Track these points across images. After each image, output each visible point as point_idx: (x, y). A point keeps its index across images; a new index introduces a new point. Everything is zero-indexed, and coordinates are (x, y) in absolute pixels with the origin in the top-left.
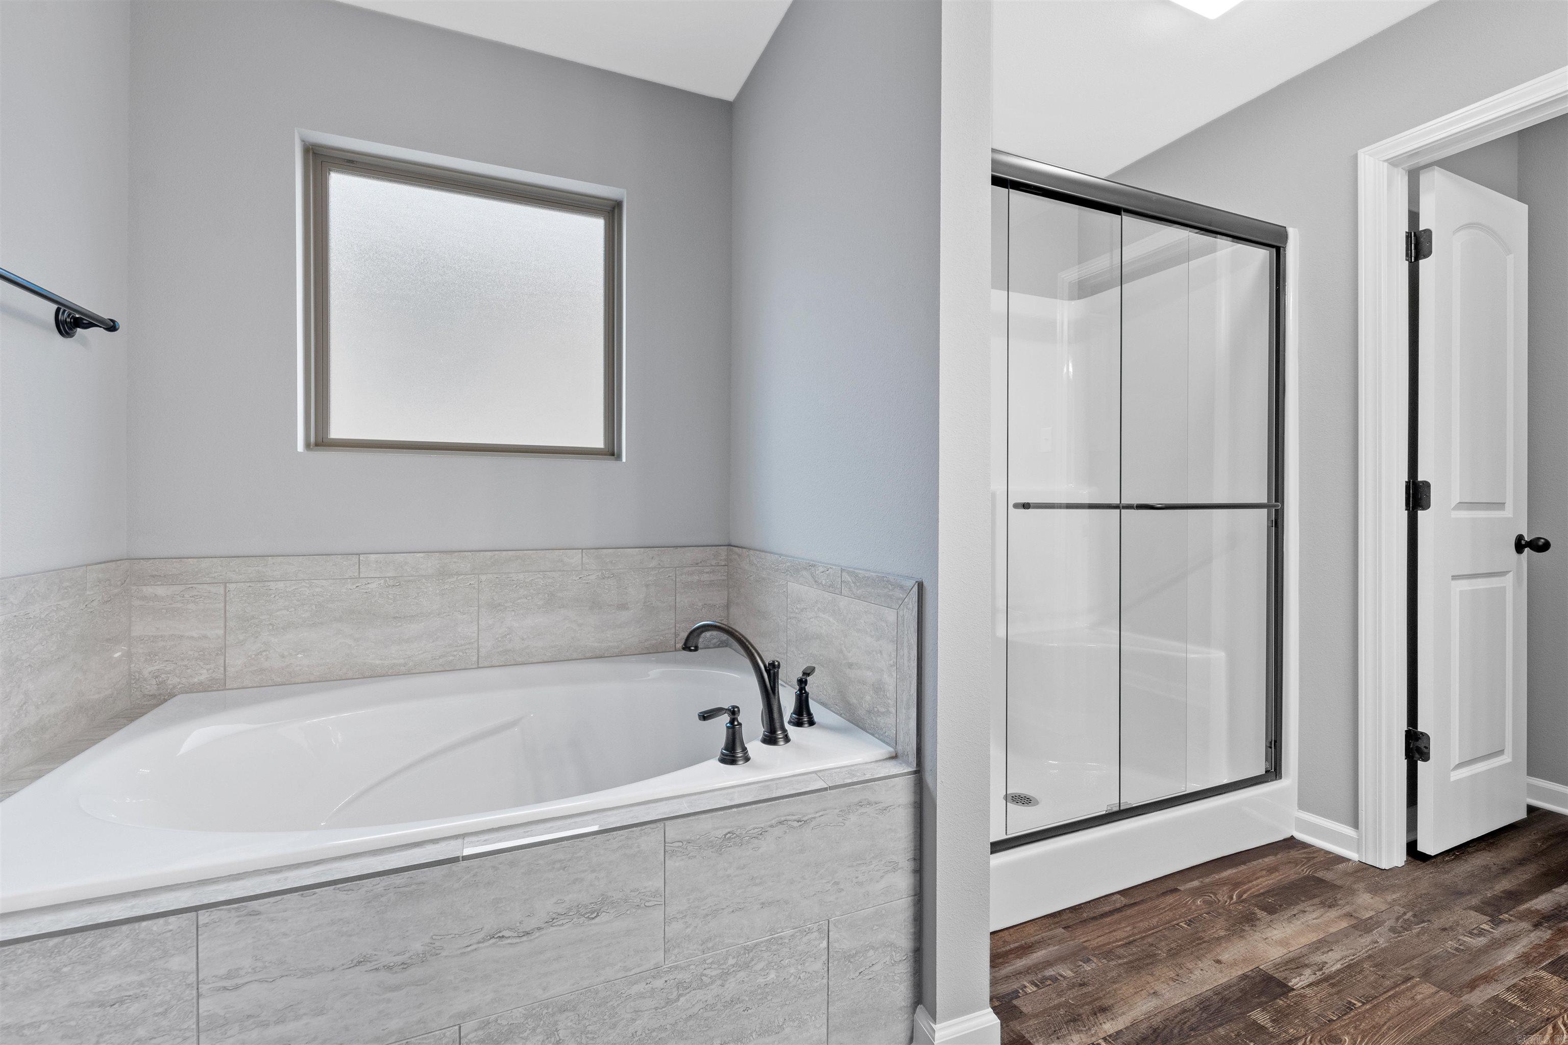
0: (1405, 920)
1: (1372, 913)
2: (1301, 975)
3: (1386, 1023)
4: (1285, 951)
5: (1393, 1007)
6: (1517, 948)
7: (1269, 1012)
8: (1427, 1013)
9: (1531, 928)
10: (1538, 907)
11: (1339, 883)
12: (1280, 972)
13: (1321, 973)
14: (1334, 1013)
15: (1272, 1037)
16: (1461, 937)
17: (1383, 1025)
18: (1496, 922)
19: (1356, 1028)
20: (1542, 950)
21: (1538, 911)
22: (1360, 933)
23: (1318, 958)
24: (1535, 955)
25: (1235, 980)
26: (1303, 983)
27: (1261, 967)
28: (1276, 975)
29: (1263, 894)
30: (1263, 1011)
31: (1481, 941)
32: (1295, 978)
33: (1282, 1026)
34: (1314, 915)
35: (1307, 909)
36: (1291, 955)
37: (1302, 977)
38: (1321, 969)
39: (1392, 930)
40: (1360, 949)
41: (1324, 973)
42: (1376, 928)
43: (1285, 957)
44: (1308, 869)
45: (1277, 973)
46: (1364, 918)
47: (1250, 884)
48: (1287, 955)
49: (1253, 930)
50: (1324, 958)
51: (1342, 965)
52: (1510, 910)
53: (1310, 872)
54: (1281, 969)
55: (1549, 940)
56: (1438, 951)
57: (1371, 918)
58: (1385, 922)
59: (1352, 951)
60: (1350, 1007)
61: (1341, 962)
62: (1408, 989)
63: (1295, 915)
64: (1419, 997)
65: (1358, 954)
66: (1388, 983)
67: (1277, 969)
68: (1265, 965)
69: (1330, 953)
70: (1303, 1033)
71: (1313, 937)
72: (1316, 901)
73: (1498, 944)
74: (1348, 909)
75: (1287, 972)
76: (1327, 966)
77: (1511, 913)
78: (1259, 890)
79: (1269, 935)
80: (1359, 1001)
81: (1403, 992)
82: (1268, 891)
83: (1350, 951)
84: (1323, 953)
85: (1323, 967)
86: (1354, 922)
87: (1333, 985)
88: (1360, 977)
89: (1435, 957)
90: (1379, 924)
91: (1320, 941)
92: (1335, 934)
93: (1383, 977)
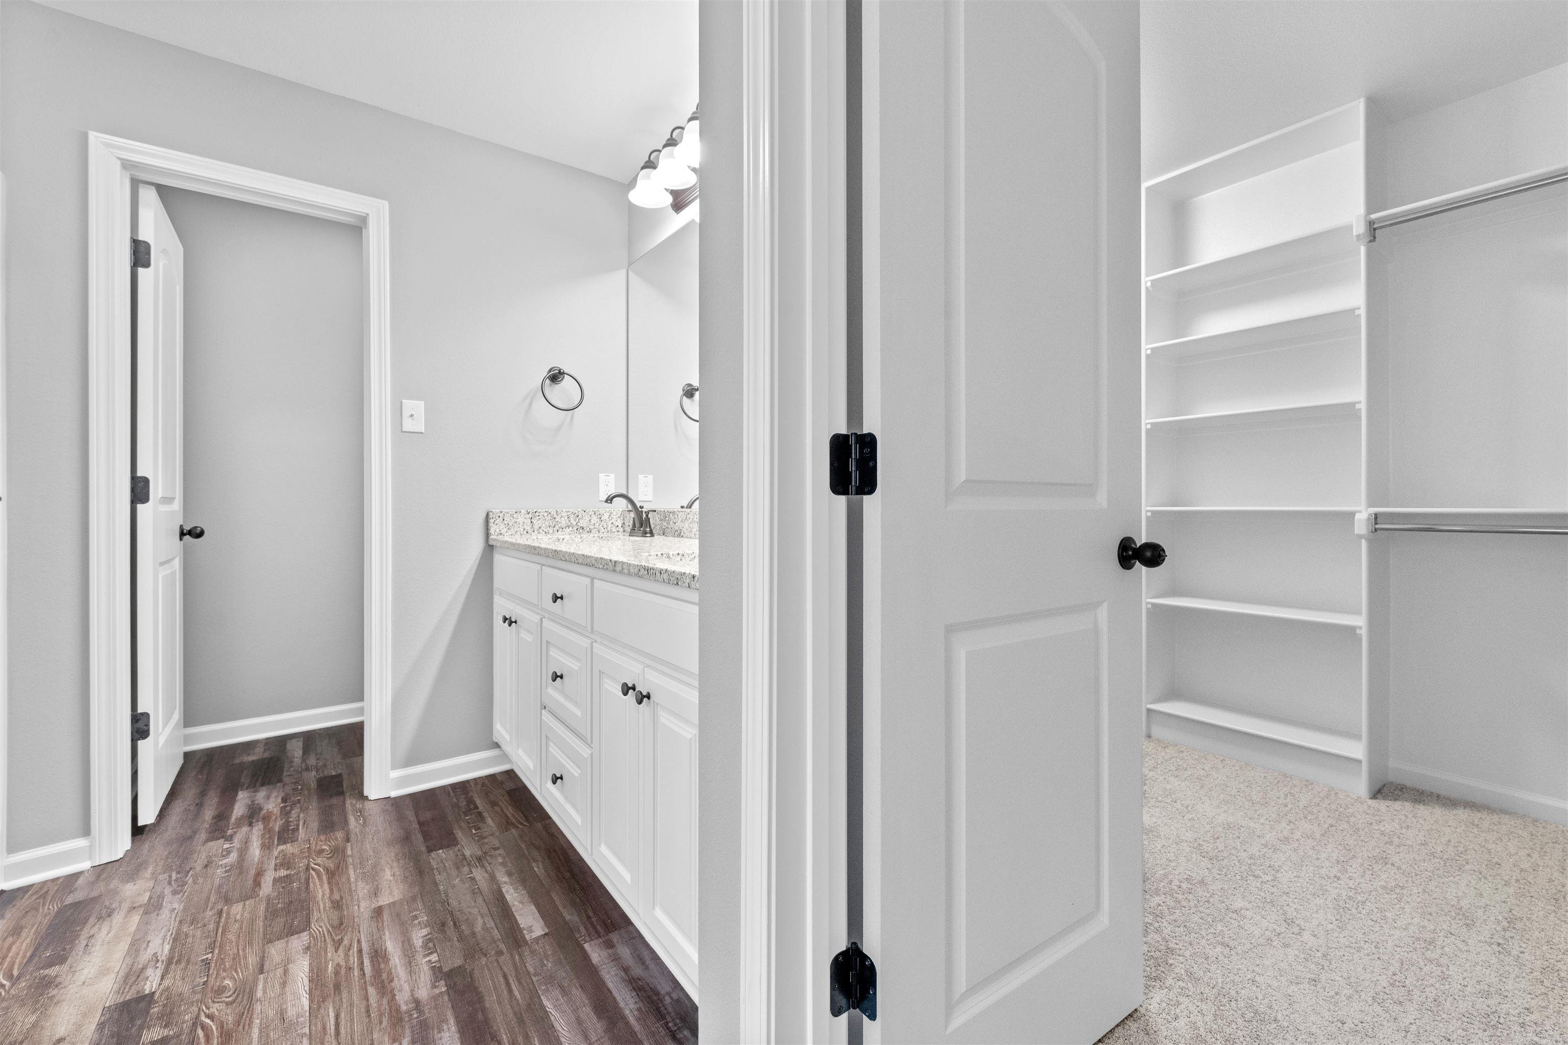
0: (176, 880)
1: (147, 895)
2: (147, 978)
3: (238, 949)
4: (113, 976)
5: (231, 936)
6: (255, 844)
7: (155, 1025)
8: (252, 921)
9: (249, 828)
10: (240, 814)
11: (94, 894)
12: (128, 992)
13: (160, 963)
14: (200, 977)
15: (178, 1036)
16: (221, 863)
17: (238, 952)
18: (230, 839)
19: (224, 970)
20: (267, 836)
21: (242, 816)
22: (155, 914)
23: (145, 956)
24: (267, 841)
25: (96, 1036)
26: (155, 981)
27: (107, 1005)
28: (128, 998)
29: (32, 956)
30: (149, 1029)
31: (233, 856)
32: (145, 984)
33: (177, 1022)
34: (104, 931)
35: (92, 933)
36: (122, 974)
37: (150, 978)
38: (157, 961)
39: (175, 893)
40: (168, 923)
41: (163, 961)
42: (163, 900)
43: (118, 980)
44: (53, 905)
45: (126, 996)
46: (146, 902)
47: (8, 959)
48: (119, 976)
49: (62, 988)
50: (150, 951)
51: (168, 944)
52: (229, 826)
53: (57, 905)
54: (127, 990)
55: (265, 828)
56: (217, 882)
57: (150, 898)
58: (164, 892)
59: (165, 929)
60: (207, 963)
61: (166, 943)
62: (228, 918)
63: (87, 945)
64: (238, 917)
65: (171, 927)
66: (211, 926)
67: (123, 993)
68: (109, 1000)
69: (150, 944)
70: (196, 1009)
71: (124, 946)
72: (92, 920)
73: (243, 851)
74: (126, 906)
75: (134, 987)
76: (159, 954)
77: (231, 827)
78: (24, 956)
79: (83, 978)
80: (208, 954)
81: (226, 922)
82: (36, 950)
83: (163, 931)
84: (146, 949)
85: (157, 958)
86: (141, 911)
87: (179, 962)
88: (190, 940)
89: (220, 887)
90: (161, 897)
91: (132, 944)
92: (137, 930)
93: (204, 925)
